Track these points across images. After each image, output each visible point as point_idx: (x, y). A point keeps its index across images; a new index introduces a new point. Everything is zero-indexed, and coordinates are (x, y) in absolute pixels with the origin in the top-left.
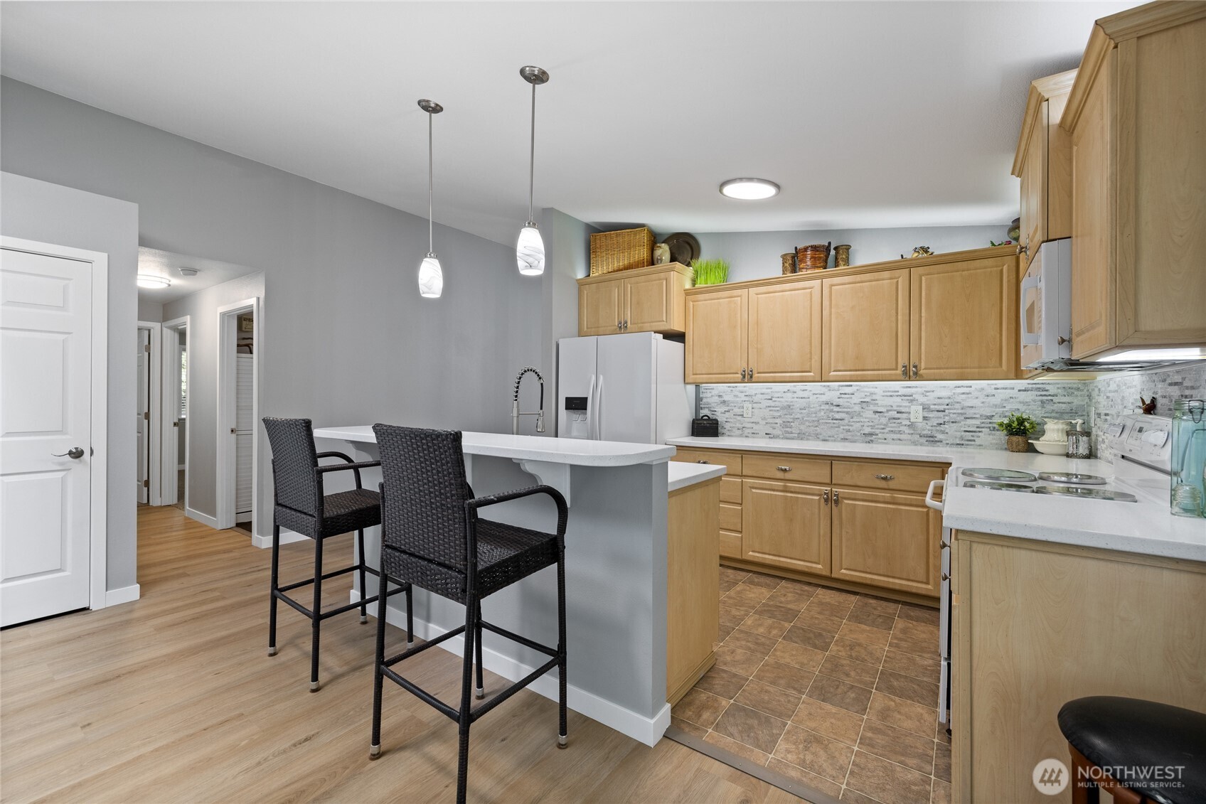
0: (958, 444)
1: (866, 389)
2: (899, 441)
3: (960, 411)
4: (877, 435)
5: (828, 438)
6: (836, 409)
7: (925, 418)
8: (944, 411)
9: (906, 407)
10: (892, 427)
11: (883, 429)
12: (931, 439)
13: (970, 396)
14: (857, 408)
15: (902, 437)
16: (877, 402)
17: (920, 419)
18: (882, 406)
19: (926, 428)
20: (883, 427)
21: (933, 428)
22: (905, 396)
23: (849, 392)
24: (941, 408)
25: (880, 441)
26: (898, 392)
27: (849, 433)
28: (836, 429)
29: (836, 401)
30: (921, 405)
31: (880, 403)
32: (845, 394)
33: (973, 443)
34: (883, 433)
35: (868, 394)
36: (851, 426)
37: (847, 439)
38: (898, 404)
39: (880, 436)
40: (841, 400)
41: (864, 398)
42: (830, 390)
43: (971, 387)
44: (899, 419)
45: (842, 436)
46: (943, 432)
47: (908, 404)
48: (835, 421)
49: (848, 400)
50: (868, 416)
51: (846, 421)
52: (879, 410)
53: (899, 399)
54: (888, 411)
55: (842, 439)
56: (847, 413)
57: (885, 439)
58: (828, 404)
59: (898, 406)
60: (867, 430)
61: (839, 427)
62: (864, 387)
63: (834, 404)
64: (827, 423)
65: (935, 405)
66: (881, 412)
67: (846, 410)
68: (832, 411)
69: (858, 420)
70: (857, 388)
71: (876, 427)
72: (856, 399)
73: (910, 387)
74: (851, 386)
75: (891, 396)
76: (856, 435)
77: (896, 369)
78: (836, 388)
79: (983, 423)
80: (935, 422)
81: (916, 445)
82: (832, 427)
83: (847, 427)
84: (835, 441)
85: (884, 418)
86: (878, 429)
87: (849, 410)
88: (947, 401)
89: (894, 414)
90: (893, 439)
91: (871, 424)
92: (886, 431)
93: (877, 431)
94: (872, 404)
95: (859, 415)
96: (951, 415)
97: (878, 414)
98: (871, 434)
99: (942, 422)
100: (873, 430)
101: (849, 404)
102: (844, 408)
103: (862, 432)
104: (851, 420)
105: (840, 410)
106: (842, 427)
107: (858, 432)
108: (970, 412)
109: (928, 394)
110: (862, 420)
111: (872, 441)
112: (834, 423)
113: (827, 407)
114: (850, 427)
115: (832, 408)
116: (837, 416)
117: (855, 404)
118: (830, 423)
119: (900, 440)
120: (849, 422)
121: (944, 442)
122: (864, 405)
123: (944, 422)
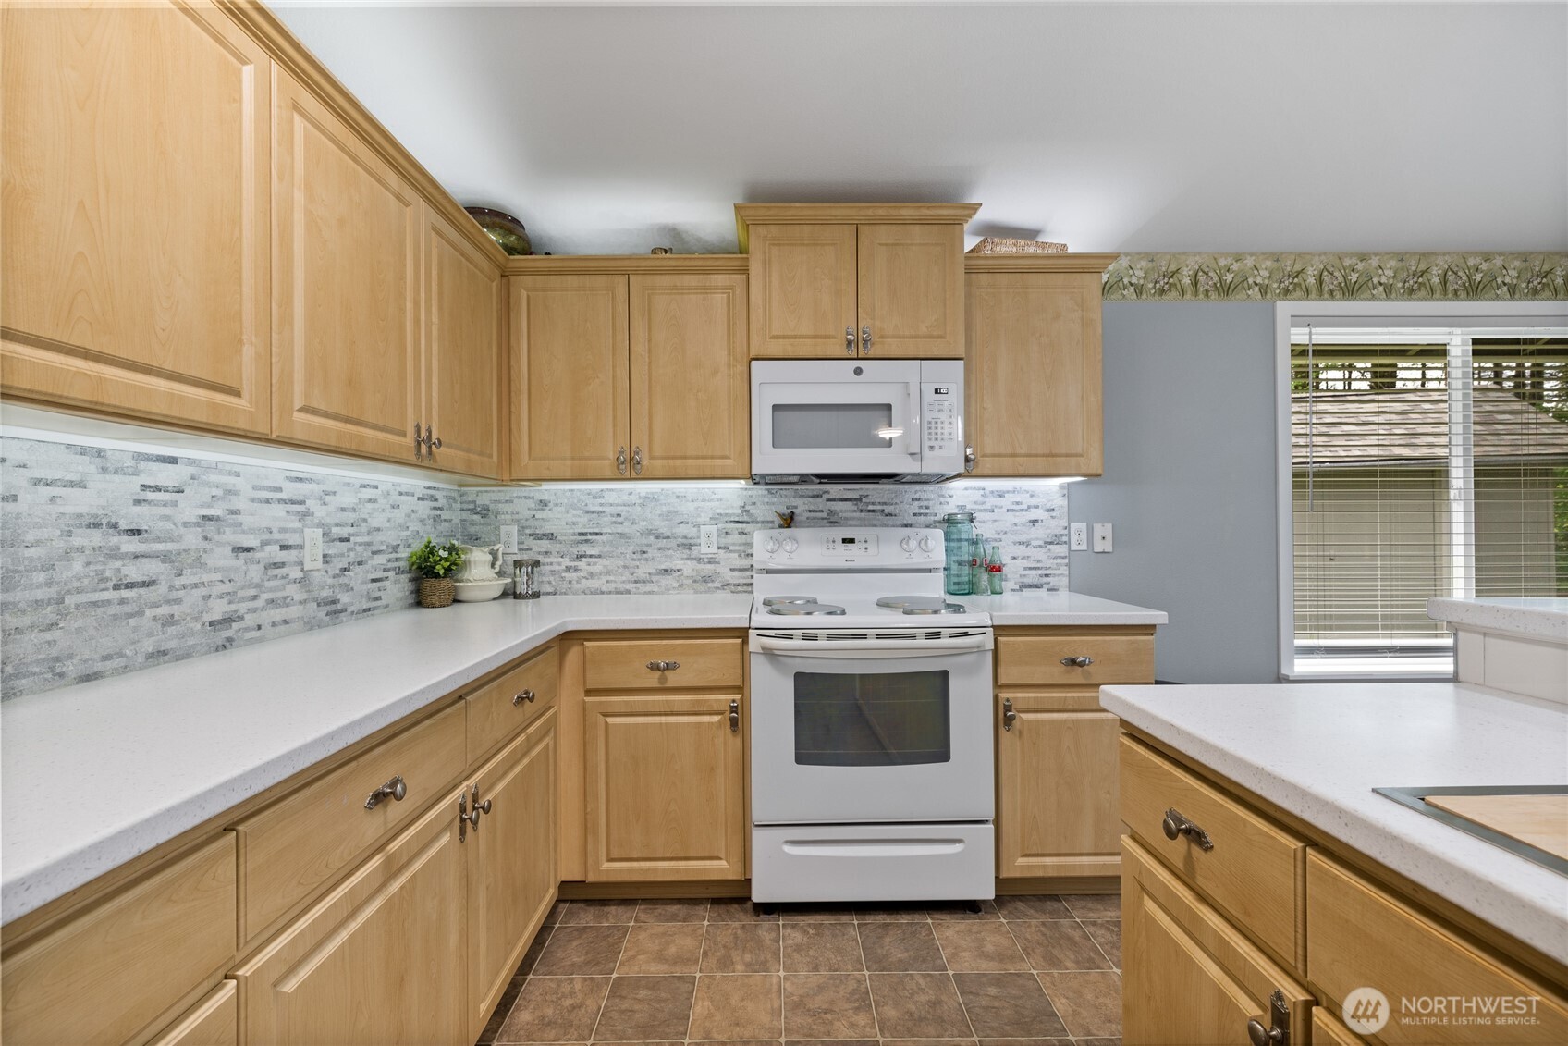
0: (365, 610)
1: (213, 478)
2: (283, 628)
3: (366, 539)
4: (241, 619)
5: (99, 667)
6: (130, 545)
7: (326, 559)
8: (348, 540)
9: (294, 531)
10: (271, 590)
11: (255, 598)
12: (333, 608)
13: (376, 505)
14: (192, 540)
15: (293, 612)
16: (239, 518)
17: (319, 564)
18: (251, 531)
19: (322, 579)
20: (253, 592)
21: (335, 581)
22: (293, 502)
23: (171, 483)
24: (344, 532)
25: (248, 635)
26: (280, 490)
27: (172, 630)
28: (132, 622)
29: (130, 515)
30: (320, 525)
31: (246, 520)
32: (157, 489)
33: (378, 603)
34: (254, 610)
35: (219, 492)
36: (178, 601)
37: (165, 653)
38: (283, 524)
39: (250, 620)
40: (144, 509)
41: (209, 506)
42: (104, 470)
43: (376, 487)
44: (283, 565)
45: (149, 645)
46: (348, 588)
47: (297, 525)
48: (125, 593)
49: (167, 511)
50: (221, 563)
51: (162, 589)
52: (246, 544)
53: (279, 510)
54: (264, 544)
55: (151, 656)
56: (165, 557)
57: (259, 627)
58: (97, 525)
59: (283, 530)
60: (218, 609)
61: (140, 613)
62: (215, 468)
63: (123, 525)
64: (95, 604)
65: (337, 525)
66: (248, 550)
67: (159, 547)
68: (115, 554)
69: (195, 579)
70: (192, 470)
71: (241, 593)
72: (189, 509)
73: (301, 480)
74: (173, 460)
75: (268, 501)
76: (193, 633)
78: (129, 463)
79: (389, 561)
80: (339, 564)
81: (311, 629)
82: (115, 617)
83: (164, 610)
84: (125, 669)
85: (255, 567)
86: (243, 600)
87: (170, 546)
88: (351, 517)
89: (273, 552)
90: (274, 625)
91: (227, 587)
92: (259, 603)
93: (242, 608)
94: (230, 525)
95: (199, 563)
96: (359, 549)
97: (242, 555)
98: (228, 620)
99: (346, 566)
100: (233, 607)
101: (169, 526)
102: (158, 540)
103: (207, 618)
104: (178, 582)
105: (143, 548)
106: (149, 613)
107: (196, 619)
108: (378, 538)
109: (328, 498)
110: (205, 578)
111: (230, 640)
112: (122, 602)
113: (96, 538)
114: (176, 610)
115: (115, 540)
116: (134, 572)
117: (185, 524)
118: (108, 603)
119: (285, 622)
120: (171, 588)
121: (349, 610)
122: (211, 527)
123: (349, 563)
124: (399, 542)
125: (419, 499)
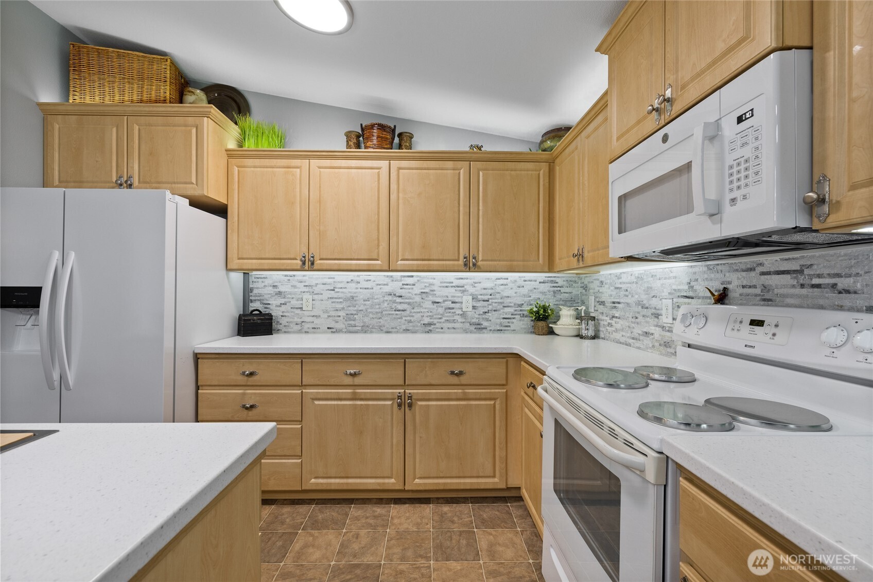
0: (498, 330)
1: (425, 280)
2: (453, 330)
3: (500, 301)
4: (435, 324)
5: (390, 330)
6: (399, 300)
7: (474, 307)
8: (488, 301)
9: (459, 297)
10: (447, 317)
11: (440, 318)
12: (479, 326)
13: (506, 287)
14: (418, 299)
15: (456, 325)
16: (435, 293)
17: (470, 309)
18: (439, 297)
19: (474, 316)
20: (440, 316)
21: (480, 316)
22: (458, 287)
23: (411, 283)
24: (486, 298)
25: (437, 330)
26: (452, 283)
27: (411, 324)
28: (399, 320)
29: (398, 293)
30: (471, 295)
31: (437, 293)
32: (407, 285)
33: (509, 328)
34: (440, 323)
35: (427, 285)
36: (413, 316)
37: (408, 330)
38: (453, 295)
39: (438, 325)
40: (403, 290)
41: (424, 289)
42: (393, 281)
43: (507, 279)
44: (453, 308)
45: (404, 327)
46: (487, 320)
47: (460, 295)
48: (397, 312)
49: (410, 291)
50: (427, 306)
51: (408, 312)
52: (437, 301)
53: (453, 290)
54: (444, 301)
55: (404, 330)
56: (409, 304)
57: (442, 328)
58: (391, 295)
59: (453, 297)
60: (426, 320)
61: (401, 318)
62: (424, 278)
63: (397, 295)
64: (390, 314)
65: (481, 295)
66: (438, 303)
67: (407, 301)
68: (395, 302)
69: (418, 311)
70: (418, 278)
71: (434, 316)
72: (417, 290)
73: (462, 279)
74: (412, 276)
75: (447, 287)
76: (417, 326)
77: (458, 260)
78: (399, 278)
79: (516, 311)
80: (481, 311)
81: (467, 333)
82: (395, 318)
83: (408, 318)
84: (397, 332)
85: (441, 308)
86: (436, 318)
87: (410, 301)
88: (490, 292)
89: (449, 304)
90: (448, 328)
91: (430, 314)
92: (442, 320)
93: (435, 321)
94: (431, 295)
95: (420, 306)
96: (494, 304)
97: (436, 304)
98: (430, 324)
99: (487, 311)
100: (432, 320)
101: (410, 295)
102: (406, 299)
103: (422, 322)
104: (413, 311)
105: (402, 301)
106: (404, 318)
107: (419, 322)
108: (507, 301)
109: (476, 285)
110: (422, 310)
111: (430, 330)
112: (397, 314)
113: (390, 298)
114: (412, 318)
115: (395, 298)
116: (400, 307)
117: (416, 294)
118: (393, 314)
119: (454, 328)
120: (411, 312)
121: (488, 329)
122: (424, 295)
123: (488, 310)
124: (523, 303)
125: (540, 283)
